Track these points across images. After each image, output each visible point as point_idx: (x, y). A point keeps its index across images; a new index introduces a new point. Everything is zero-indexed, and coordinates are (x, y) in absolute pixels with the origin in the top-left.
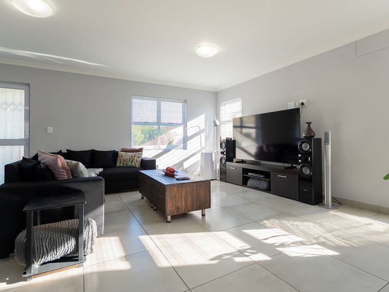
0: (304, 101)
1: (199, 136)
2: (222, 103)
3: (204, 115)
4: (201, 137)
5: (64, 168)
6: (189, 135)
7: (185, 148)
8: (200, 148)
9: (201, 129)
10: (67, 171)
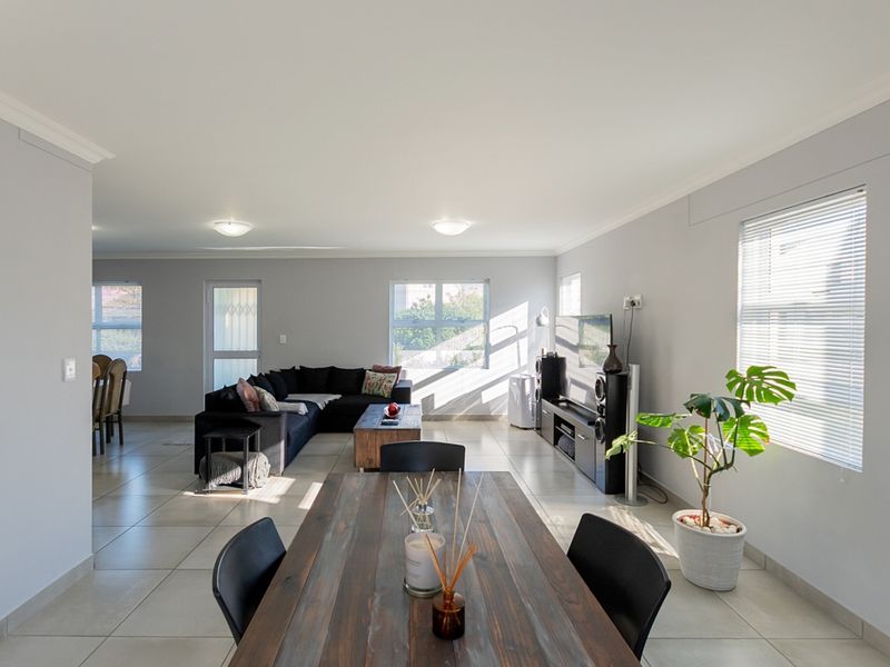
0: (637, 298)
1: (515, 344)
2: (564, 280)
3: (526, 304)
4: (518, 347)
5: (251, 400)
6: (493, 341)
7: (486, 366)
8: (516, 367)
9: (519, 331)
10: (254, 403)
